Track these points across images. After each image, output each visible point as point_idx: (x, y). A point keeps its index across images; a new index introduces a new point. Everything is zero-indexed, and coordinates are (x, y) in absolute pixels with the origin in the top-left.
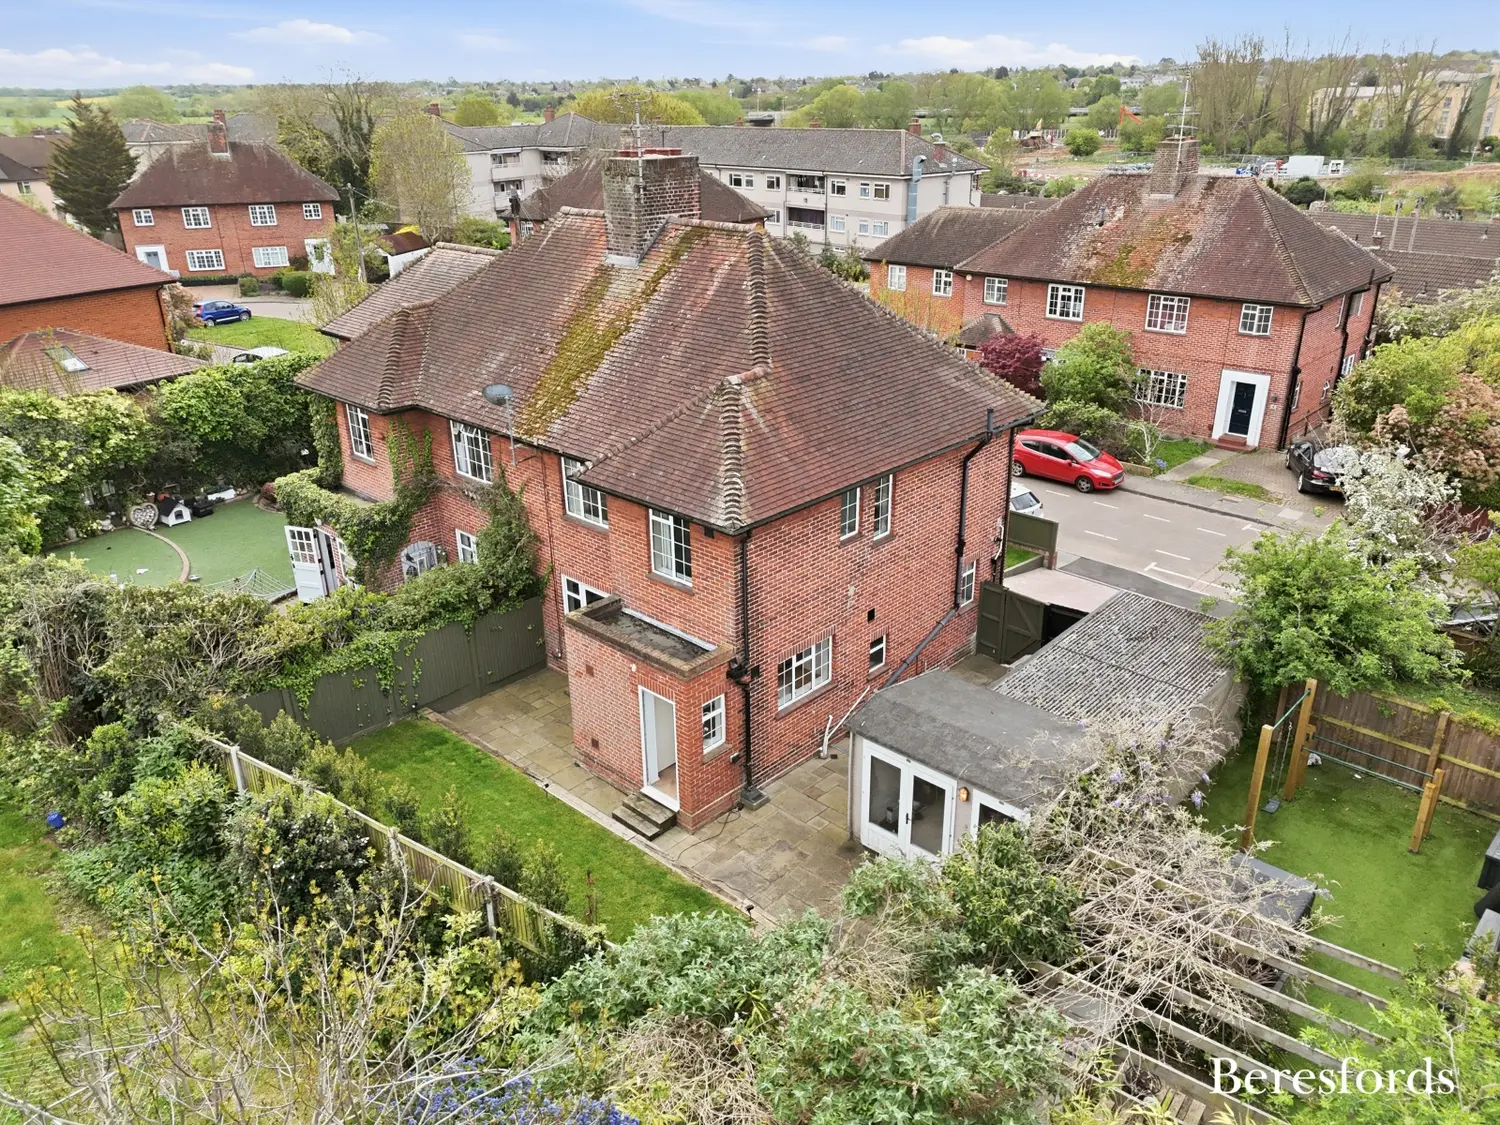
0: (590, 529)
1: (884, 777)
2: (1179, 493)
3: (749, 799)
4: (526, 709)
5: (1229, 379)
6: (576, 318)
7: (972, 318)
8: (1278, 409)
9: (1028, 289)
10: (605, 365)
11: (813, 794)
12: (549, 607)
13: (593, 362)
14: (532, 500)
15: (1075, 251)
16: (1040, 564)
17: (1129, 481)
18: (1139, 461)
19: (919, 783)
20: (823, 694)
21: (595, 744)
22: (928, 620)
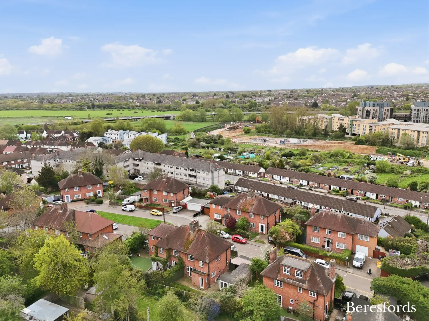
0: (191, 261)
1: (222, 283)
2: (254, 243)
3: (209, 287)
4: (184, 280)
5: (260, 225)
6: (188, 238)
7: (226, 213)
8: (267, 229)
9: (233, 210)
10: (192, 244)
11: (215, 286)
12: (185, 269)
13: (190, 244)
14: (184, 258)
15: (239, 205)
16: (236, 257)
17: (248, 242)
18: (249, 238)
19: (225, 283)
20: (215, 276)
21: (194, 283)
22: (224, 267)
